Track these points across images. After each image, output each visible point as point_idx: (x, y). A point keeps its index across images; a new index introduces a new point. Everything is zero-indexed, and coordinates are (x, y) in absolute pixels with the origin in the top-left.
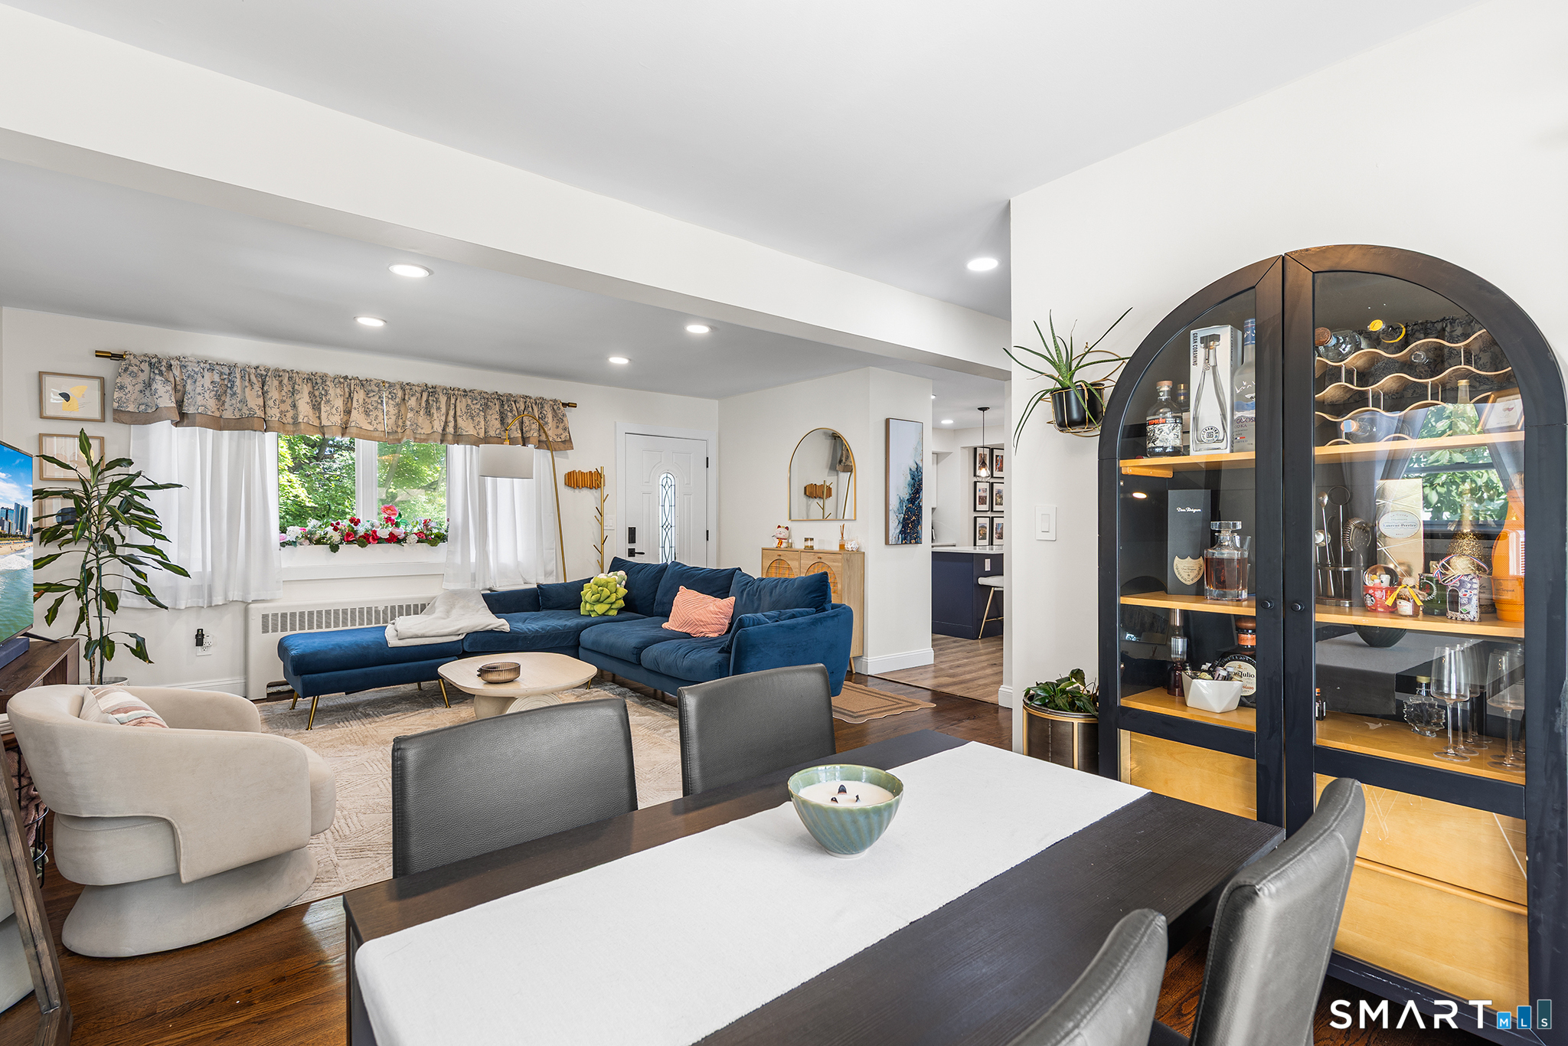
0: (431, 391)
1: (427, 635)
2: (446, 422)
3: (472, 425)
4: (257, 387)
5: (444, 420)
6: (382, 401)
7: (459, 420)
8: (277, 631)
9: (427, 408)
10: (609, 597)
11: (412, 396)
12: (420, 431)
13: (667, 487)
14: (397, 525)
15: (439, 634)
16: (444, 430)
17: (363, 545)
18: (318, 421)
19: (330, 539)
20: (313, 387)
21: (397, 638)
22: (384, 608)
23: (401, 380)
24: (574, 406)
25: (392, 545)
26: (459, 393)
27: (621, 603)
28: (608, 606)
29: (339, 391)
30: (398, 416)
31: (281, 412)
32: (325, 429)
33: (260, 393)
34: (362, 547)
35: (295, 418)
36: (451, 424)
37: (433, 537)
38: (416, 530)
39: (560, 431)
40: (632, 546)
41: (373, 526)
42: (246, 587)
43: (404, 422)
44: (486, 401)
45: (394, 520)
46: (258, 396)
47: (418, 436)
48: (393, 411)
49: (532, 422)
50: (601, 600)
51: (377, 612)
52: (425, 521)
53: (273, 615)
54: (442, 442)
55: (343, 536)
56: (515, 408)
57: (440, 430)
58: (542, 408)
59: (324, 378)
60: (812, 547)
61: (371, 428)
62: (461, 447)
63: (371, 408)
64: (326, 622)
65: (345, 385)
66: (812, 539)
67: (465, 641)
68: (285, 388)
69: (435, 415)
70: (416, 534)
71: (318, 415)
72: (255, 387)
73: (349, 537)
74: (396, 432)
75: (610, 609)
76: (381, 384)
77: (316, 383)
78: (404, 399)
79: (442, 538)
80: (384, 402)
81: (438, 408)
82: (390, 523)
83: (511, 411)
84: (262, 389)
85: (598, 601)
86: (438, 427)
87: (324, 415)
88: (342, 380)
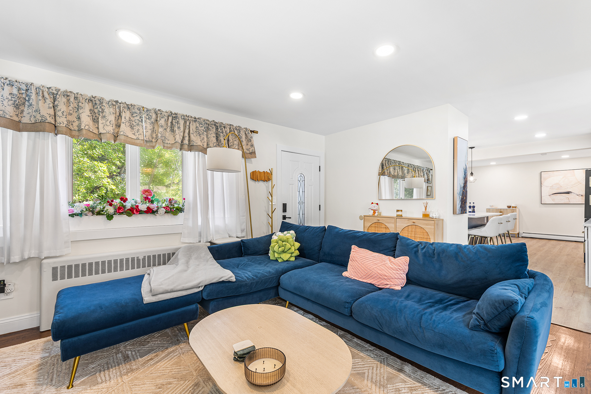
0: (174, 116)
1: (175, 289)
2: (183, 137)
3: (199, 140)
4: (49, 101)
5: (182, 135)
6: (142, 120)
7: (192, 136)
8: (64, 278)
9: (171, 127)
10: (290, 249)
11: (162, 118)
12: (167, 141)
13: (301, 181)
14: (152, 202)
15: (185, 288)
16: (182, 142)
17: (129, 215)
18: (97, 130)
19: (106, 211)
20: (94, 106)
21: (150, 294)
22: (143, 257)
23: (155, 107)
24: (257, 132)
25: (149, 215)
26: (192, 119)
27: (297, 253)
28: (290, 255)
29: (112, 110)
30: (153, 131)
31: (68, 121)
32: (102, 135)
33: (51, 105)
34: (129, 216)
35: (79, 126)
36: (187, 139)
37: (175, 209)
38: (164, 205)
39: (249, 147)
40: (284, 214)
41: (136, 202)
42: (40, 247)
43: (157, 135)
44: (207, 125)
45: (150, 199)
46: (49, 108)
47: (166, 145)
48: (149, 127)
49: (234, 140)
50: (285, 251)
51: (138, 260)
52: (170, 200)
53: (61, 267)
54: (181, 149)
55: (115, 209)
56: (224, 131)
57: (180, 141)
58: (240, 132)
59: (101, 101)
60: (401, 215)
61: (134, 137)
62: (192, 153)
63: (135, 124)
64: (102, 269)
65: (117, 107)
66: (401, 211)
67: (204, 291)
68: (72, 105)
69: (177, 131)
70: (164, 208)
71: (97, 126)
72: (47, 101)
73: (120, 210)
74: (152, 141)
75: (291, 256)
76: (141, 109)
77: (96, 104)
78: (157, 120)
79: (180, 210)
80: (143, 121)
81: (179, 128)
82: (147, 201)
83: (222, 133)
84: (54, 103)
85: (284, 252)
86: (179, 139)
87: (101, 126)
88: (114, 103)
